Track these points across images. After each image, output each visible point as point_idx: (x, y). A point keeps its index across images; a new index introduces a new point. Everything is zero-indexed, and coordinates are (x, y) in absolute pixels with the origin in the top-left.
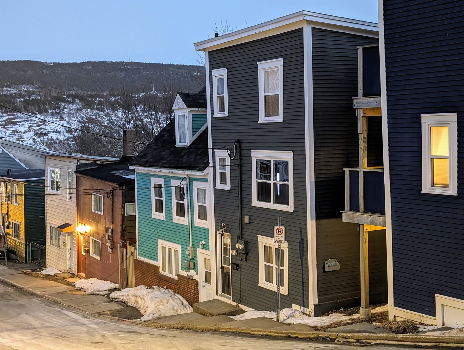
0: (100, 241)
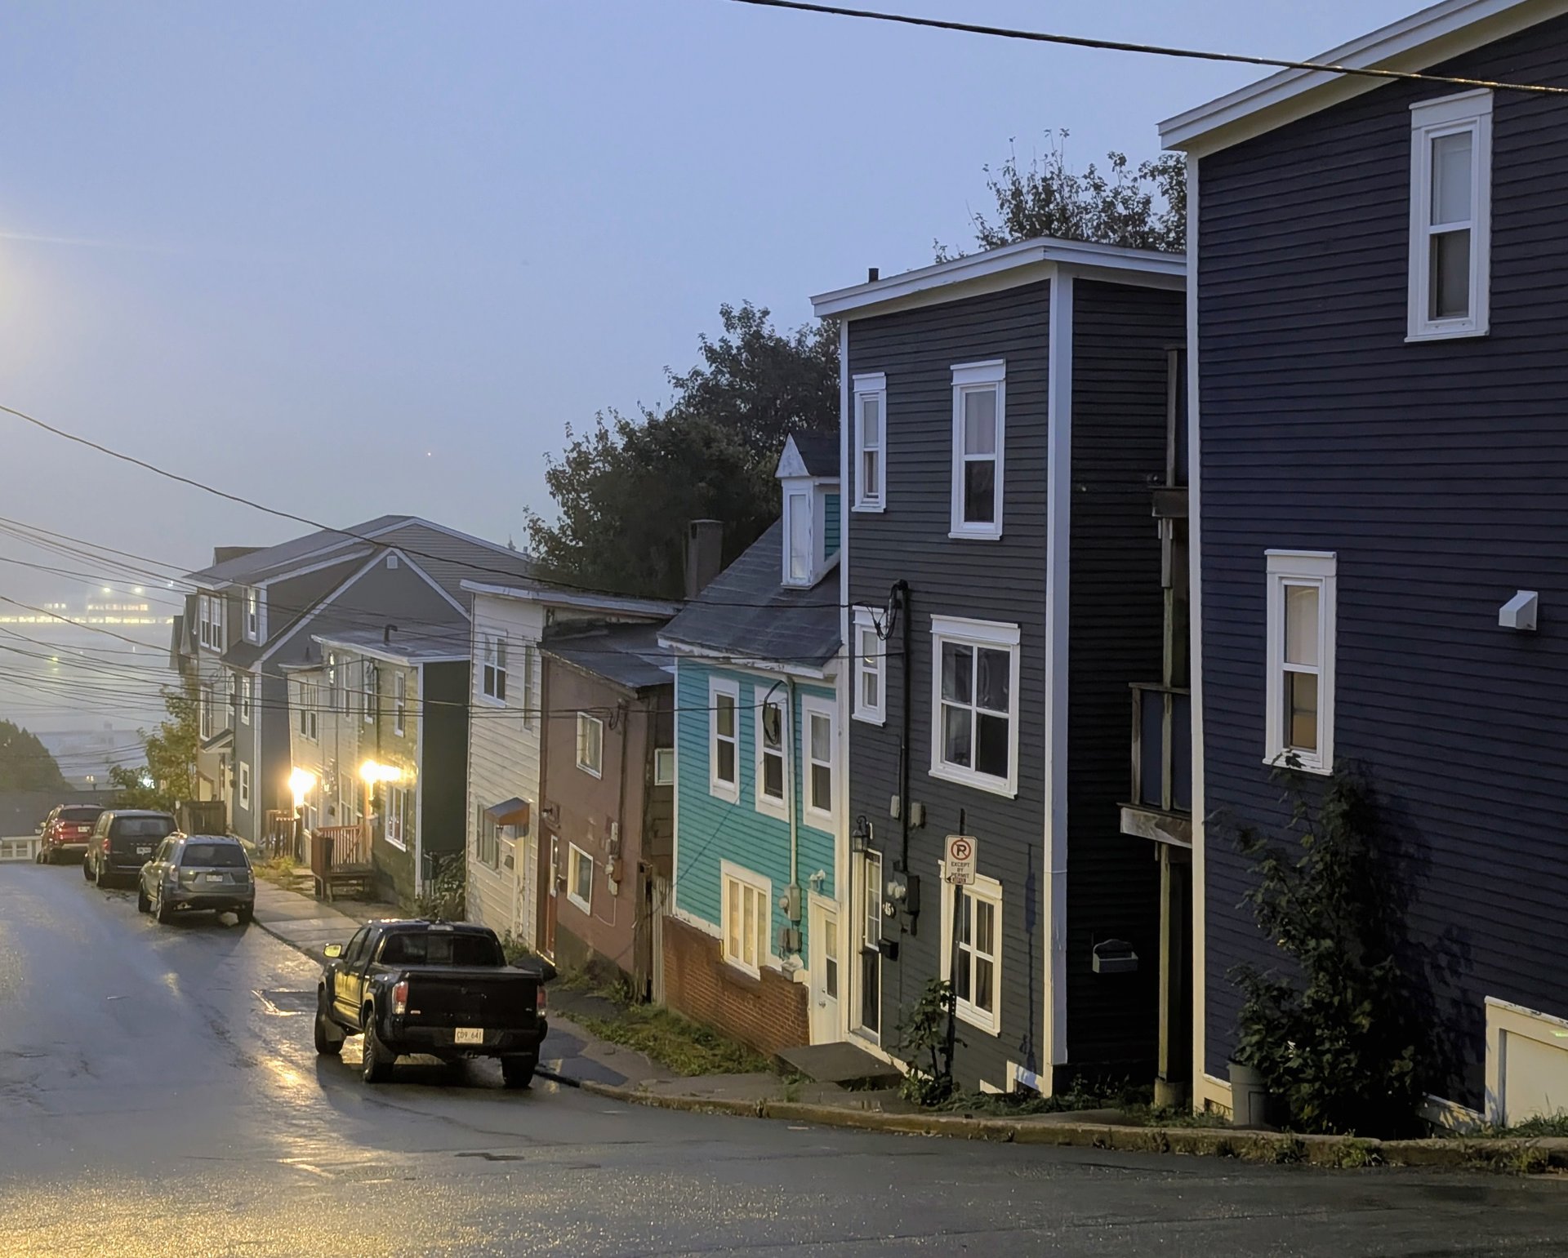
0: (591, 858)
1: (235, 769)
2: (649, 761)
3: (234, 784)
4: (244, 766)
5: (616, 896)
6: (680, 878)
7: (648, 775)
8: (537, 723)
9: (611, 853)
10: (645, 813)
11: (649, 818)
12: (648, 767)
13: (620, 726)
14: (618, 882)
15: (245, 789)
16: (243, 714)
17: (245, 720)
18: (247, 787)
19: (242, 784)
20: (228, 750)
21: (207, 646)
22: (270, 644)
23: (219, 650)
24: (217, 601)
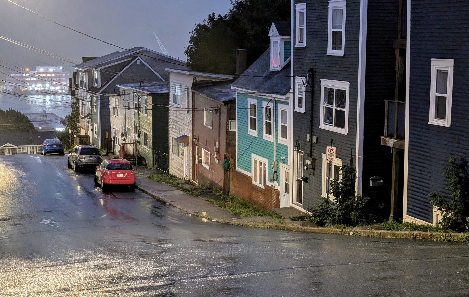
0: (209, 153)
1: (92, 125)
2: (228, 124)
3: (92, 130)
4: (95, 125)
5: (217, 164)
6: (239, 159)
7: (227, 128)
8: (191, 112)
9: (216, 151)
10: (226, 140)
11: (228, 141)
12: (227, 125)
13: (218, 113)
14: (218, 160)
15: (96, 132)
16: (94, 108)
17: (95, 110)
18: (96, 131)
19: (95, 130)
20: (90, 120)
21: (82, 88)
22: (102, 87)
23: (86, 89)
24: (84, 74)
